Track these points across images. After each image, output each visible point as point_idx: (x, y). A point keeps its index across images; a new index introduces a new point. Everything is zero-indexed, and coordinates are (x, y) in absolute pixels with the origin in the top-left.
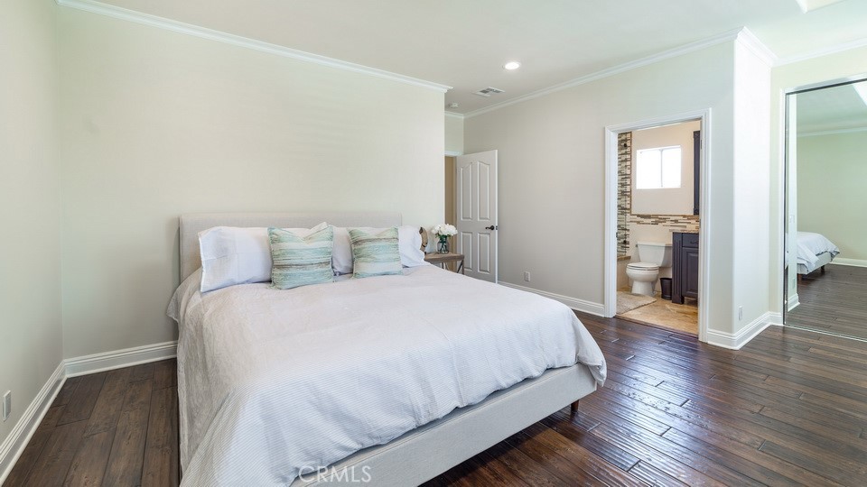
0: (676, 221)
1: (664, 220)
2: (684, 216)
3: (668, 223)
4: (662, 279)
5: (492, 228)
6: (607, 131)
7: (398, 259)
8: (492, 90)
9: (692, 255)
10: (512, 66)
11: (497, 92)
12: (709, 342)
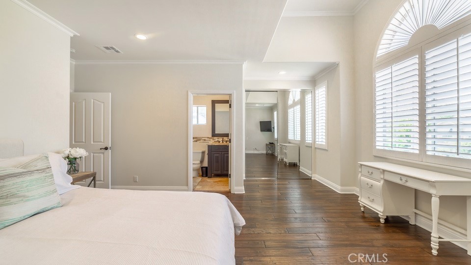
0: (205, 140)
1: (200, 140)
2: (208, 138)
3: (202, 141)
4: (202, 168)
5: (106, 149)
6: (190, 94)
7: (55, 191)
8: (113, 49)
9: (226, 155)
10: (141, 37)
11: (117, 52)
12: (236, 193)
